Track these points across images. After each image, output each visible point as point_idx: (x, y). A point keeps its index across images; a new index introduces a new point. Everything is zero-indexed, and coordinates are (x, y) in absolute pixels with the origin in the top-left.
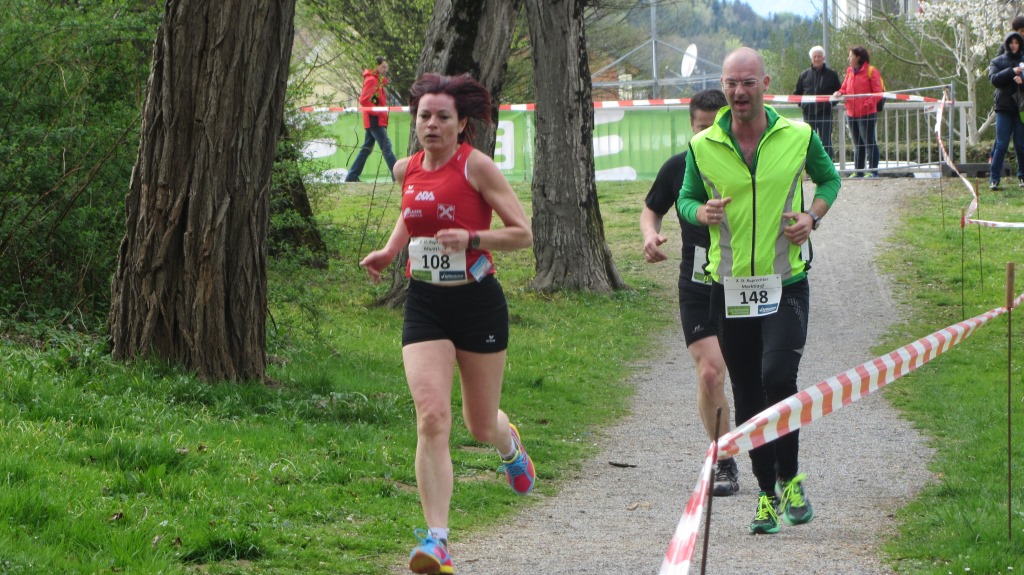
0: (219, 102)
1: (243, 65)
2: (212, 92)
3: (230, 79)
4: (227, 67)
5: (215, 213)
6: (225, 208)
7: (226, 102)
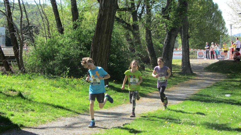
0: (99, 49)
1: (103, 44)
2: (99, 48)
3: (101, 46)
4: (100, 45)
5: (99, 64)
6: (100, 63)
7: (100, 49)
